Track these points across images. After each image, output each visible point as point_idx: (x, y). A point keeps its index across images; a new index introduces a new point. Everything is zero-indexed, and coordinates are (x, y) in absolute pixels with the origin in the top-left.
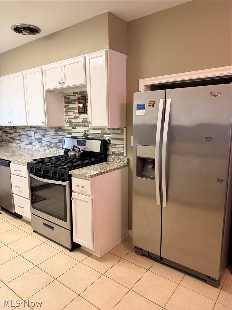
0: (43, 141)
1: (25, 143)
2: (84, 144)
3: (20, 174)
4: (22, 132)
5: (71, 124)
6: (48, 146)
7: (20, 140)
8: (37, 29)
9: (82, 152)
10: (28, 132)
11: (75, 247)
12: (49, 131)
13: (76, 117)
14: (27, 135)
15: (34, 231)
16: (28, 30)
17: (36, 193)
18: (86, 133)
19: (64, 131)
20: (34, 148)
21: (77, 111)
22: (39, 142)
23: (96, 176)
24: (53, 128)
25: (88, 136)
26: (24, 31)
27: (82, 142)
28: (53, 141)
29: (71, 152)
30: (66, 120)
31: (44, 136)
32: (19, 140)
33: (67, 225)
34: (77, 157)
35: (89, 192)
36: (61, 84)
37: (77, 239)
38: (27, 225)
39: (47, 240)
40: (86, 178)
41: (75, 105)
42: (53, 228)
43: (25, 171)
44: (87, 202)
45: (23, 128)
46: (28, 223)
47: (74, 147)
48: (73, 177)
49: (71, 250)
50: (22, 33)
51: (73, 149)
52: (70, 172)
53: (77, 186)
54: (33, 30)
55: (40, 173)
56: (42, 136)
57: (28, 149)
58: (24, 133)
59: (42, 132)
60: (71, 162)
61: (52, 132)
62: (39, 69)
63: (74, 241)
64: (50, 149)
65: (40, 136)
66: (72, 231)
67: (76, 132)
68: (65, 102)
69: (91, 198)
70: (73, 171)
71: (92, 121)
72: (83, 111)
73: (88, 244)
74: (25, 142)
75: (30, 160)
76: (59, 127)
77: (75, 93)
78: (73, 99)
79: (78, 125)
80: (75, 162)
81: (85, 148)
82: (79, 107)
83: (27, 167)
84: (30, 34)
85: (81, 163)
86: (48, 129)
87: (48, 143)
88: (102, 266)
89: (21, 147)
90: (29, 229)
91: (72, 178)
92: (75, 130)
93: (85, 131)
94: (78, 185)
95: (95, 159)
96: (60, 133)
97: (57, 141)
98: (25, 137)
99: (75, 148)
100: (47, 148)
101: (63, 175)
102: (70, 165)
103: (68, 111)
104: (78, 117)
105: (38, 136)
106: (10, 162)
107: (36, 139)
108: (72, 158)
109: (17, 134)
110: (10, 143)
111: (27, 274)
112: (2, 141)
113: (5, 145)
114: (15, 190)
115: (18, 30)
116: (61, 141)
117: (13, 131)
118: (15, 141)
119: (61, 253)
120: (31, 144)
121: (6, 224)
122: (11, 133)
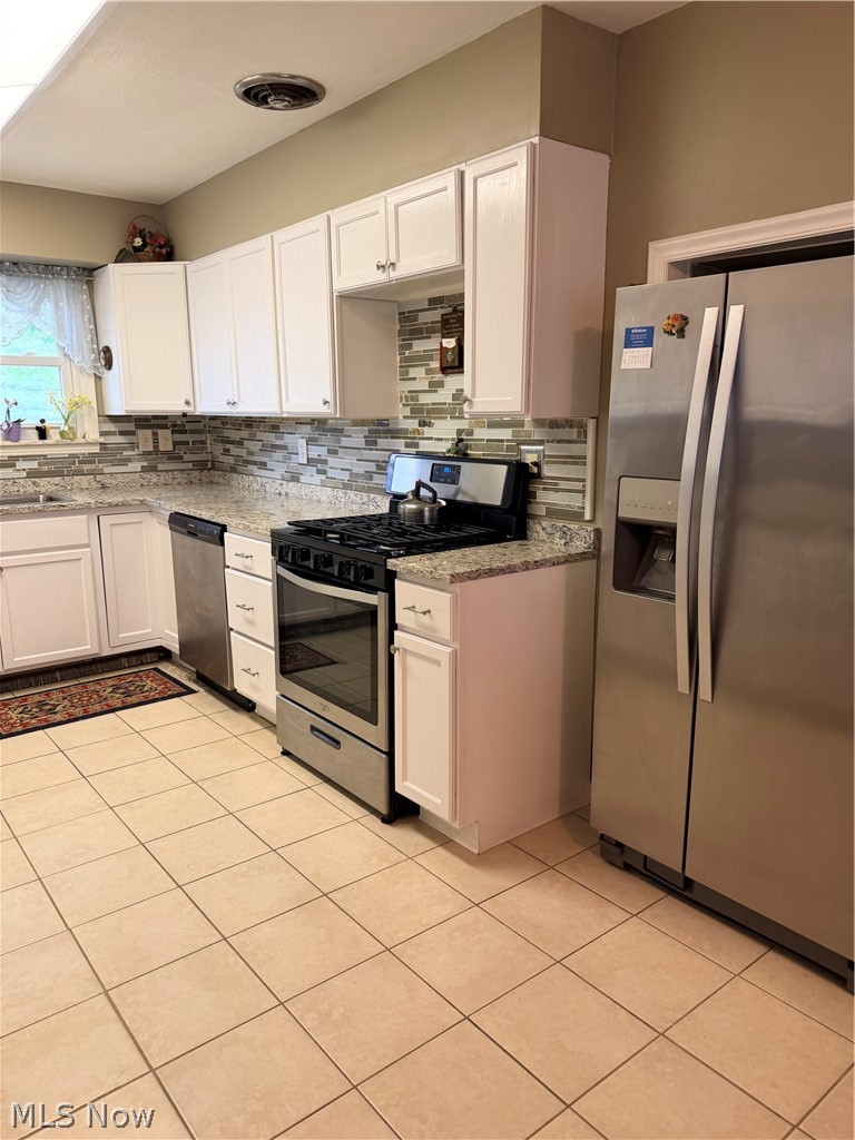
0: (330, 467)
1: (277, 474)
2: (453, 478)
3: (251, 569)
4: (271, 438)
5: (417, 411)
6: (346, 487)
7: (265, 464)
8: (314, 88)
9: (444, 503)
10: (288, 440)
11: (401, 811)
12: (350, 436)
13: (435, 386)
14: (284, 447)
15: (285, 753)
16: (286, 95)
18: (461, 440)
19: (395, 434)
20: (305, 491)
21: (436, 364)
22: (320, 472)
23: (469, 578)
24: (362, 423)
25: (469, 452)
26: (273, 97)
27: (447, 470)
28: (361, 468)
29: (409, 502)
30: (401, 397)
31: (335, 452)
32: (263, 465)
33: (376, 734)
34: (427, 522)
35: (445, 630)
36: (384, 271)
37: (407, 783)
38: (268, 733)
39: (320, 781)
40: (434, 583)
41: (432, 344)
42: (337, 743)
43: (263, 557)
44: (438, 663)
45: (274, 425)
46: (271, 726)
47: (419, 484)
48: (400, 579)
49: (387, 820)
50: (267, 103)
51: (416, 493)
52: (392, 563)
53: (408, 608)
54: (301, 93)
55: (305, 563)
56: (329, 451)
57: (287, 494)
58: (277, 442)
59: (328, 439)
60: (403, 534)
61: (357, 438)
62: (318, 222)
63: (398, 789)
64: (351, 494)
65: (323, 451)
66: (391, 754)
67: (431, 439)
68: (401, 333)
69: (449, 650)
70: (402, 559)
71: (474, 395)
72: (457, 364)
73: (438, 801)
74: (280, 471)
75: (281, 523)
76: (380, 422)
77: (434, 302)
78: (426, 324)
79: (439, 411)
80: (415, 534)
81: (457, 493)
82: (443, 350)
83: (270, 545)
84: (293, 107)
85: (431, 536)
86: (348, 429)
87: (346, 476)
88: (482, 881)
89: (268, 489)
90: (269, 743)
91: (398, 583)
92: (427, 431)
93: (459, 432)
94: (414, 607)
95: (483, 530)
96: (382, 442)
97: (372, 467)
98: (279, 455)
99: (424, 492)
100: (341, 492)
101: (369, 573)
102: (398, 540)
103: (410, 366)
104: (441, 384)
105: (315, 452)
106: (224, 528)
107: (310, 461)
108: (407, 523)
109: (255, 446)
110: (235, 475)
111: (243, 868)
112: (213, 468)
113: (221, 480)
114: (235, 619)
115: (256, 94)
116: (383, 467)
117: (245, 434)
118: (250, 467)
119: (354, 824)
120: (295, 478)
121: (204, 722)
122: (240, 443)
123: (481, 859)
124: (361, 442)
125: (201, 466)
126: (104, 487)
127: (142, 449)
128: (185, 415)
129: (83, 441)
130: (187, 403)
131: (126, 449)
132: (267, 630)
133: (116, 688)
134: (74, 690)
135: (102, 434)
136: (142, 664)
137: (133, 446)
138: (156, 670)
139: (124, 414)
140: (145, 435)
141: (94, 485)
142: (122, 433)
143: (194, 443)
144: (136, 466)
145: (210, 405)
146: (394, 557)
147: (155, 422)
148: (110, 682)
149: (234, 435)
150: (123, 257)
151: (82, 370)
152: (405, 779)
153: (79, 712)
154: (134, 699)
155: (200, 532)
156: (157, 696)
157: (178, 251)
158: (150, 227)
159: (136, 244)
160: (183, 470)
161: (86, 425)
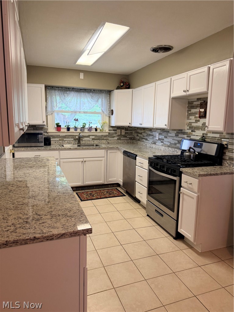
0: (165, 141)
1: (150, 142)
2: (201, 146)
3: (142, 166)
4: (149, 133)
5: (191, 128)
6: (168, 146)
7: (147, 139)
8: (170, 47)
9: (197, 153)
10: (154, 133)
11: (179, 237)
12: (171, 133)
13: (197, 121)
14: (153, 135)
15: (148, 215)
16: (163, 50)
17: (154, 186)
18: (204, 136)
19: (184, 133)
20: (157, 147)
21: (198, 116)
22: (161, 142)
23: (204, 176)
24: (175, 130)
25: (206, 140)
26: (160, 50)
27: (199, 144)
28: (173, 142)
29: (187, 152)
30: (187, 124)
31: (166, 137)
32: (146, 139)
33: (174, 215)
34: (192, 158)
35: (196, 190)
36: (185, 92)
37: (181, 230)
38: (143, 209)
39: (157, 225)
40: (194, 177)
41: (197, 110)
42: (162, 215)
43: (146, 163)
44: (193, 198)
45: (150, 130)
46: (144, 208)
47: (190, 148)
48: (184, 174)
49: (175, 238)
50: (158, 52)
51: (189, 150)
52: (181, 169)
53: (185, 182)
54: (167, 49)
55: (157, 167)
56: (165, 137)
57: (152, 147)
58: (151, 134)
59: (165, 134)
60: (185, 161)
61: (173, 134)
62: (168, 79)
63: (179, 231)
64: (170, 148)
65: (163, 137)
66: (177, 221)
67: (195, 135)
68: (188, 107)
69: (197, 195)
70: (184, 168)
71: (209, 125)
72: (204, 116)
73: (190, 236)
74: (151, 141)
75: (151, 156)
76: (179, 130)
77: (198, 99)
78: (195, 105)
79: (198, 128)
80: (188, 162)
81: (201, 151)
82: (200, 112)
83: (148, 161)
84: (165, 52)
85: (193, 163)
86: (170, 131)
87: (169, 144)
88: (201, 260)
89: (147, 146)
90: (143, 212)
91: (182, 174)
92: (194, 133)
93: (203, 134)
94: (187, 182)
95: (209, 162)
96: (180, 135)
97: (177, 142)
98: (151, 137)
99: (191, 150)
100: (167, 148)
101: (175, 171)
102: (183, 163)
103: (190, 116)
104: (199, 121)
105: (161, 137)
106: (136, 156)
107: (159, 139)
108: (186, 158)
109: (145, 134)
110: (139, 142)
111: (137, 243)
112: (134, 139)
113: (135, 143)
114: (137, 179)
115: (155, 50)
116: (180, 142)
117: (143, 131)
118: (143, 140)
119: (166, 238)
120: (155, 143)
121: (128, 204)
122: (141, 133)
123: (202, 254)
124: (174, 135)
125: (131, 139)
126: (108, 143)
127: (118, 134)
128: (129, 126)
129: (105, 132)
130: (130, 124)
131: (114, 134)
132: (145, 182)
133: (107, 192)
134: (98, 191)
135: (109, 130)
136: (113, 187)
137: (116, 133)
138: (117, 189)
139: (115, 126)
140: (119, 131)
141: (106, 142)
142: (114, 130)
143: (130, 133)
144: (116, 138)
145: (135, 124)
147: (121, 128)
148: (106, 191)
149: (140, 131)
150: (119, 88)
151: (106, 115)
152: (181, 228)
153: (99, 197)
154: (111, 196)
155: (130, 156)
156: (117, 196)
157: (131, 86)
158: (125, 81)
159: (121, 85)
160: (126, 140)
161: (106, 128)
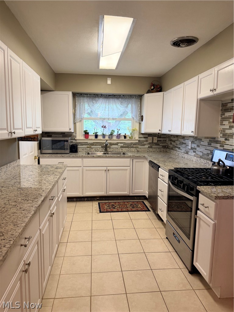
0: (197, 151)
1: (183, 151)
2: (233, 159)
3: (164, 180)
4: (182, 141)
5: (224, 135)
6: (201, 157)
9: (228, 168)
10: (186, 141)
12: (203, 142)
13: (231, 127)
14: (185, 144)
15: (167, 238)
19: (217, 142)
20: (189, 157)
21: (232, 120)
22: (194, 152)
23: (223, 199)
24: (208, 138)
27: (231, 156)
28: (206, 152)
30: (220, 130)
31: (199, 146)
32: (179, 148)
34: (220, 173)
35: (212, 215)
36: (213, 92)
37: (197, 263)
41: (231, 113)
44: (209, 226)
45: (183, 137)
47: (220, 160)
49: (190, 273)
50: (180, 46)
51: (218, 163)
53: (202, 204)
54: (190, 41)
55: (175, 181)
56: (197, 146)
57: (184, 157)
58: (184, 142)
59: (197, 142)
61: (206, 143)
62: (196, 78)
63: (194, 264)
64: (202, 160)
65: (195, 146)
66: (193, 251)
67: (228, 145)
68: (222, 110)
69: (213, 222)
73: (205, 274)
76: (213, 138)
77: (233, 100)
78: (230, 107)
81: (233, 164)
84: (188, 46)
86: (203, 140)
87: (201, 154)
89: (180, 155)
91: (200, 194)
92: (227, 142)
94: (204, 204)
96: (213, 144)
97: (209, 152)
98: (184, 145)
99: (221, 163)
100: (199, 159)
103: (224, 121)
104: (233, 127)
105: (193, 146)
106: (159, 167)
107: (192, 148)
109: (178, 143)
110: (172, 150)
111: (141, 272)
112: (167, 148)
113: (169, 151)
114: (159, 193)
115: (177, 44)
116: (212, 154)
117: (176, 139)
118: (176, 148)
119: (179, 270)
120: (187, 153)
121: (149, 221)
122: (174, 141)
124: (206, 144)
125: (164, 147)
126: (138, 151)
127: (149, 142)
128: (159, 133)
129: (134, 139)
130: (160, 130)
131: (145, 142)
133: (131, 205)
135: (139, 138)
136: (140, 199)
137: (147, 141)
138: (143, 202)
139: (144, 133)
140: (150, 139)
141: (136, 151)
142: (144, 138)
143: (163, 141)
144: (147, 146)
145: (165, 131)
146: (200, 186)
147: (153, 135)
148: (131, 203)
149: (174, 139)
150: (149, 92)
151: (136, 121)
152: (196, 261)
154: (134, 209)
155: (155, 166)
156: (140, 210)
157: (163, 89)
158: (156, 83)
159: (152, 88)
160: (159, 148)
161: (136, 135)
